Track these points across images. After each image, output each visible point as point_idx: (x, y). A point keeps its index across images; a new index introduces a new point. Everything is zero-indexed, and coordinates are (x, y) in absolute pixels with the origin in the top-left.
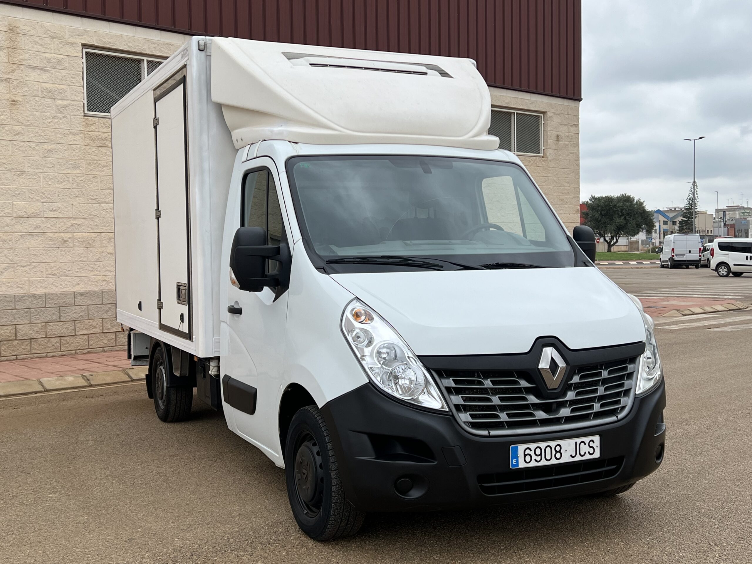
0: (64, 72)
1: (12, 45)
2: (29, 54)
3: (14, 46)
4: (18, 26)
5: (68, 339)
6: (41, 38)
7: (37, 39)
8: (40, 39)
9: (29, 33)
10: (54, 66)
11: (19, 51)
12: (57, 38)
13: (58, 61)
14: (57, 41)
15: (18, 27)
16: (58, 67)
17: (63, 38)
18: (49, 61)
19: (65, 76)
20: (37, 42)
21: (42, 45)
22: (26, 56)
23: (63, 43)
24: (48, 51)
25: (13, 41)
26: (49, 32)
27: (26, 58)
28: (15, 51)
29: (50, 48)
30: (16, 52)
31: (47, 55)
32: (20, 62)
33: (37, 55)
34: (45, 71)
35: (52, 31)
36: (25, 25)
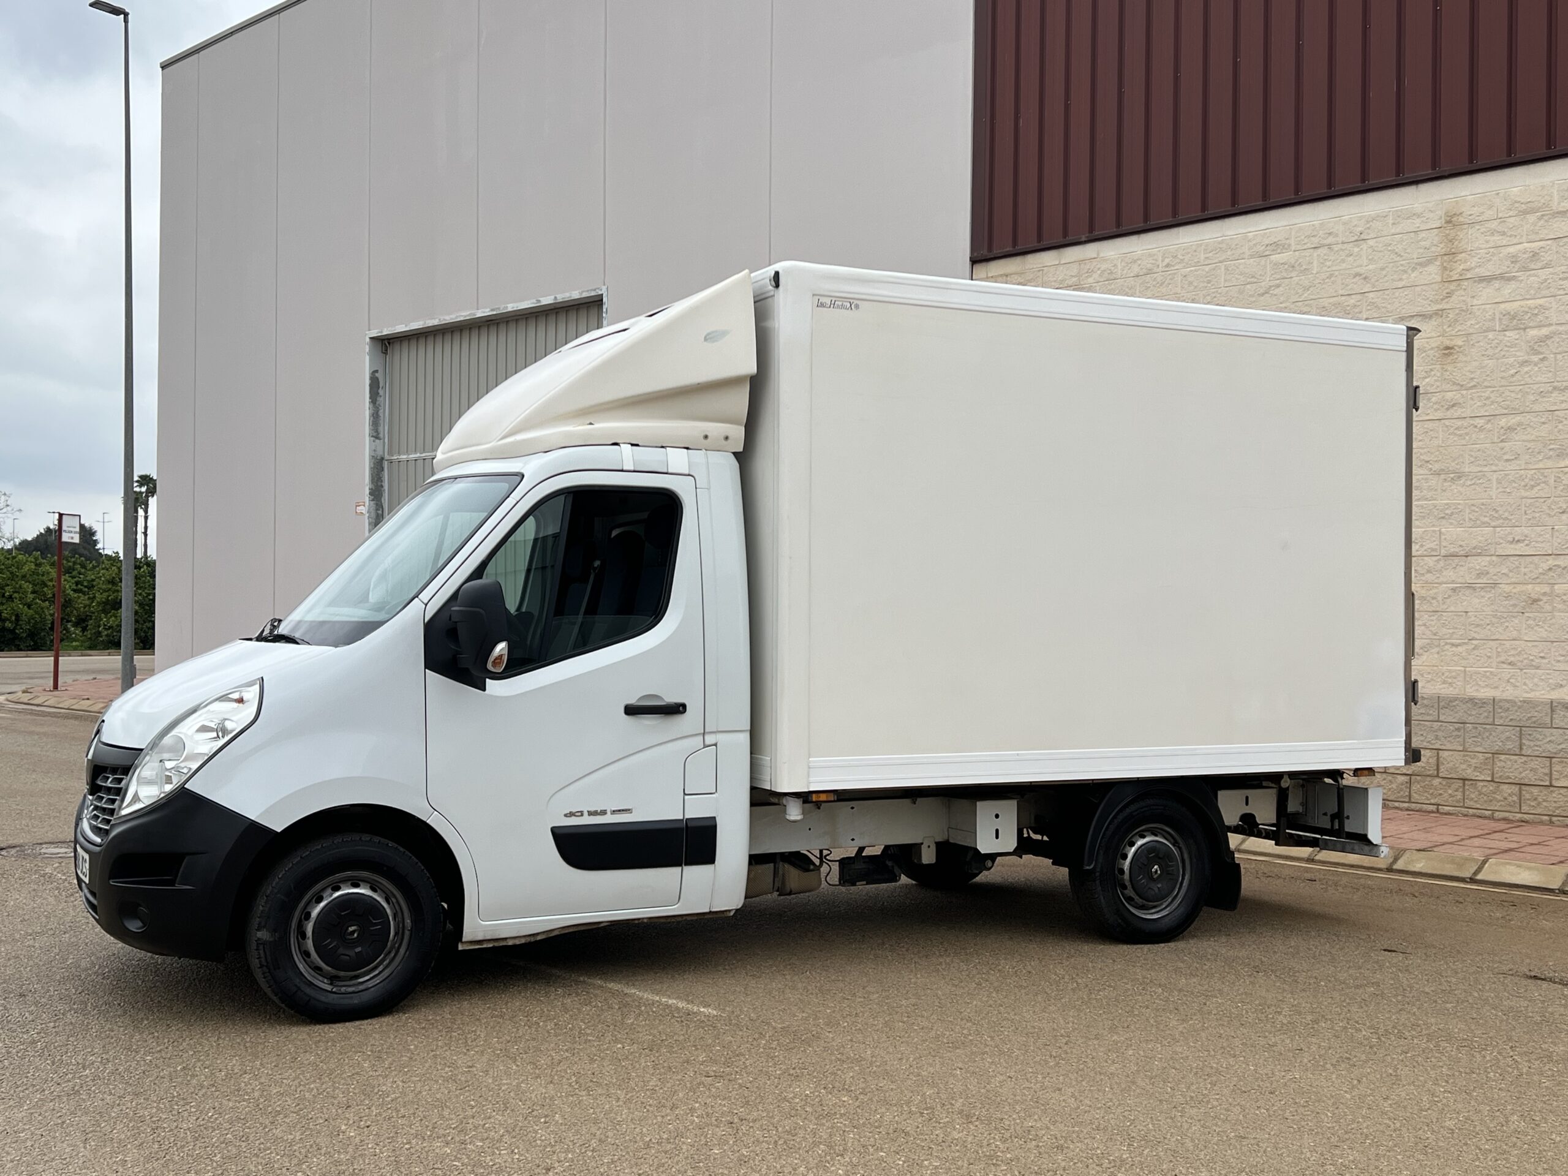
0: (1543, 274)
1: (1449, 249)
2: (1479, 256)
3: (1453, 250)
4: (1460, 211)
5: (1535, 790)
6: (1502, 220)
7: (1494, 225)
8: (1501, 222)
9: (1481, 219)
10: (1524, 267)
11: (1463, 255)
12: (1533, 211)
13: (1532, 254)
14: (1532, 218)
15: (1461, 213)
16: (1532, 266)
17: (1546, 207)
18: (1514, 259)
19: (1546, 280)
20: (1495, 230)
21: (1504, 234)
22: (1473, 262)
23: (1546, 218)
24: (1515, 241)
25: (1450, 241)
26: (1517, 205)
27: (1473, 265)
28: (1454, 258)
29: (1519, 234)
30: (1455, 260)
31: (1511, 250)
32: (1461, 275)
33: (1493, 255)
34: (1509, 279)
35: (1522, 201)
36: (1474, 206)
